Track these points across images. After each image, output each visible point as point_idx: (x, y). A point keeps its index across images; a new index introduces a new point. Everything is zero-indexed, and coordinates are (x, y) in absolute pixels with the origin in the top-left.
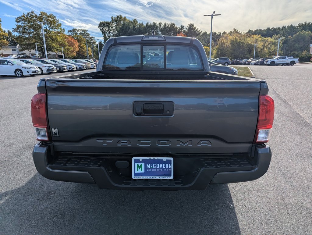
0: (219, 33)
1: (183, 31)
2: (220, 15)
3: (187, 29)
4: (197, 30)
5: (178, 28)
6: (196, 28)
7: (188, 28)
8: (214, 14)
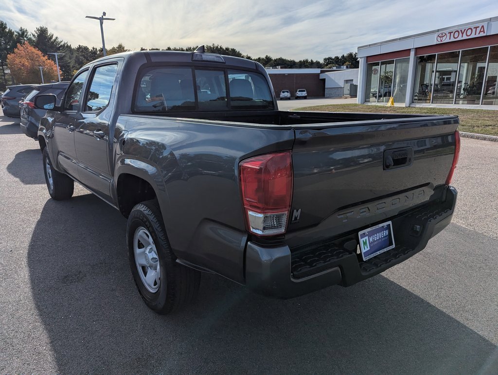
0: (94, 49)
1: (25, 39)
2: (114, 19)
3: (34, 36)
4: (55, 40)
5: (15, 33)
6: (52, 36)
7: (36, 35)
8: (104, 17)
